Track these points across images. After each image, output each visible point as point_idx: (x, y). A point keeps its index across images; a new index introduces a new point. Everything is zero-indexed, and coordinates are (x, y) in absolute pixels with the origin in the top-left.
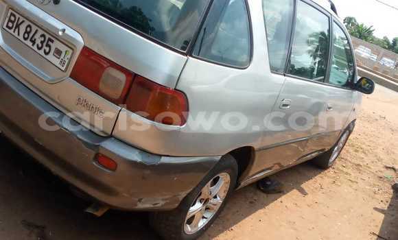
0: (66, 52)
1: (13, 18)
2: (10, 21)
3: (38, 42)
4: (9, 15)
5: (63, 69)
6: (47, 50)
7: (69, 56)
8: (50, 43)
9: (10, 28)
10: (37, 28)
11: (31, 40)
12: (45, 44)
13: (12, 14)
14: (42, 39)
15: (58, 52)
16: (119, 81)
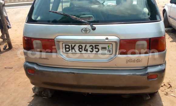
0: (108, 46)
1: (67, 47)
2: (66, 48)
3: (89, 49)
4: (64, 46)
5: (111, 53)
6: (97, 50)
7: (111, 47)
8: (97, 47)
9: (68, 51)
10: (85, 44)
11: (85, 50)
12: (94, 49)
13: (65, 45)
14: (91, 47)
15: (104, 48)
16: (143, 45)
